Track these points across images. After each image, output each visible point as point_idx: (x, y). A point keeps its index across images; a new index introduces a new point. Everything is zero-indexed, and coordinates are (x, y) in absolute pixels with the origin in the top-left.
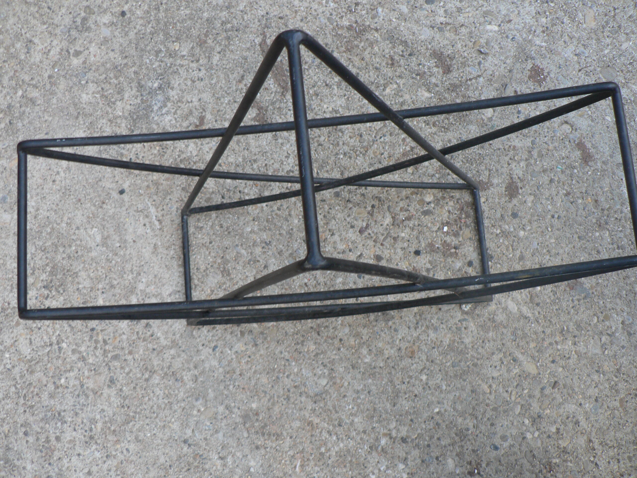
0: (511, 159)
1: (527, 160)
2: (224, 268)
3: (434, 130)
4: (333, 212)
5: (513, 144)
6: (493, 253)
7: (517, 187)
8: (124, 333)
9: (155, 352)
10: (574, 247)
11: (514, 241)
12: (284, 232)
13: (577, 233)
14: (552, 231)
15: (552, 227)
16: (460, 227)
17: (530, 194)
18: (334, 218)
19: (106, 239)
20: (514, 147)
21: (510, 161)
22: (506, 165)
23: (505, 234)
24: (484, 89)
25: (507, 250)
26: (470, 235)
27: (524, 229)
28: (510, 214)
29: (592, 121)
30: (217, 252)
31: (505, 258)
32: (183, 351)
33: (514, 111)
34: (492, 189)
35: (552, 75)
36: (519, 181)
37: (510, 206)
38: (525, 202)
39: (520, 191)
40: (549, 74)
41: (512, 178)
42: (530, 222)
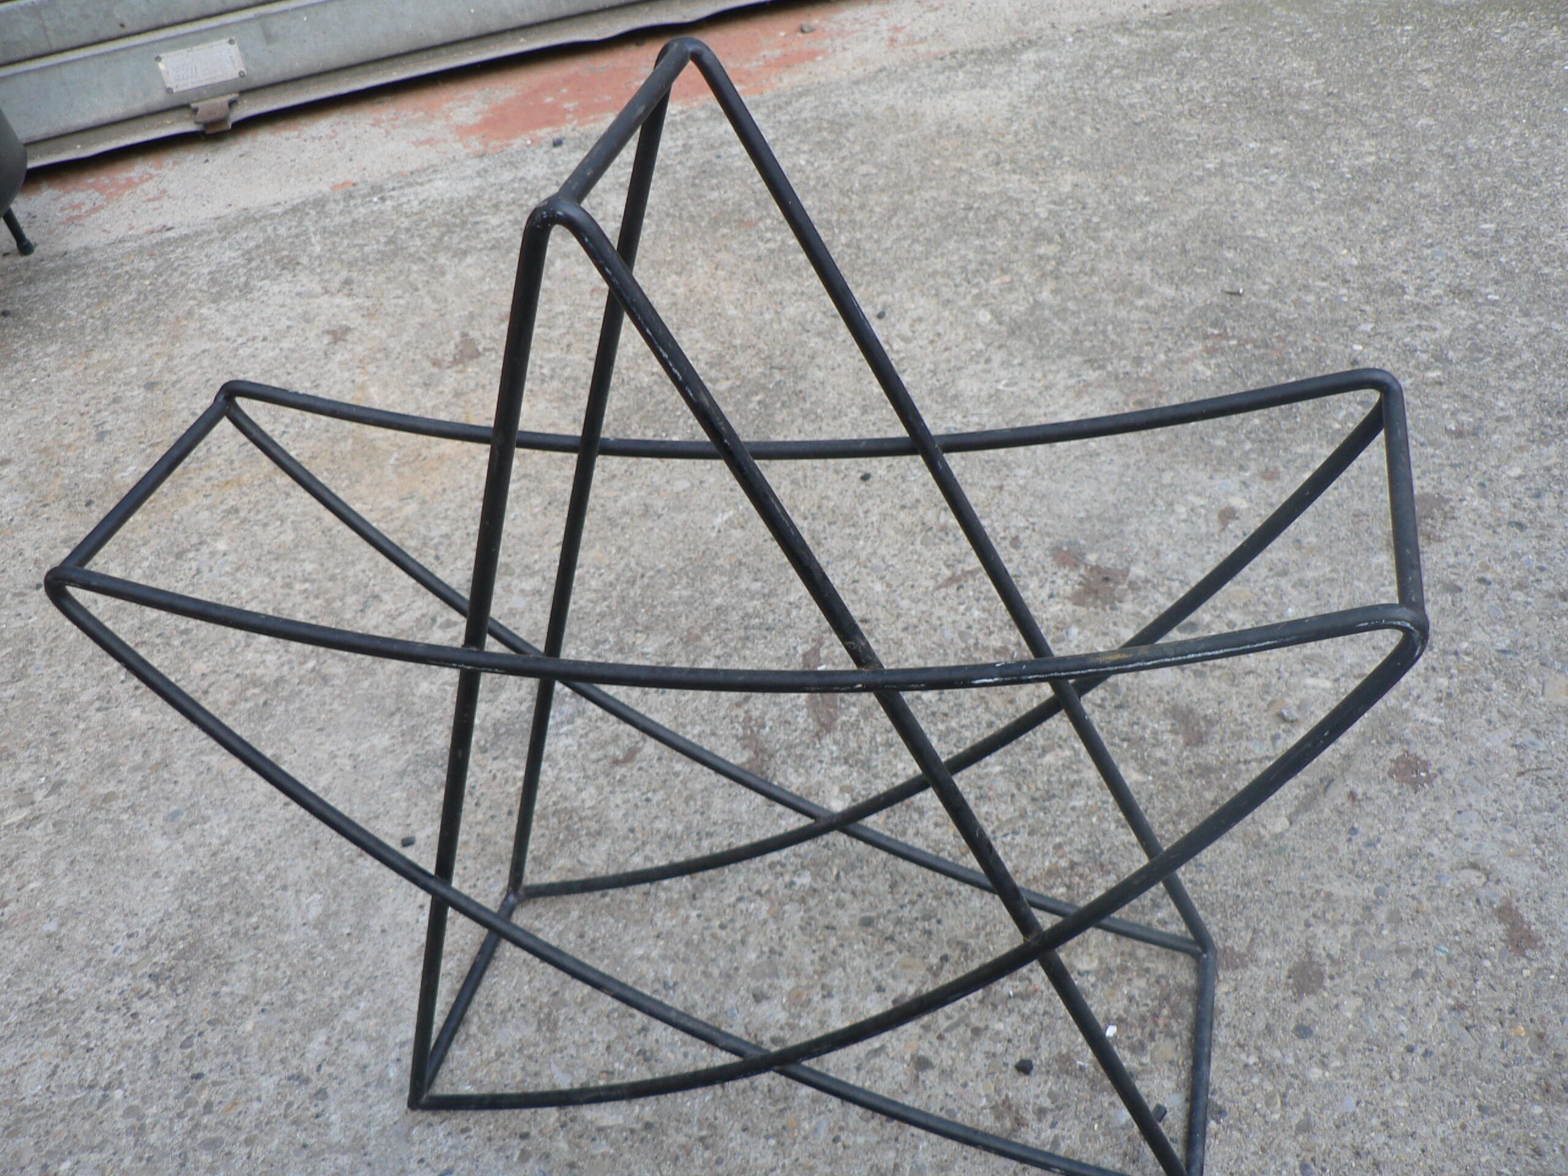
0: (1314, 915)
1: (1356, 923)
2: (549, 1014)
5: (1327, 888)
6: (1227, 1105)
7: (1321, 974)
8: (259, 1099)
9: (306, 1152)
10: (1464, 1127)
11: (1290, 1085)
12: (716, 972)
13: (1475, 1097)
14: (1402, 1080)
15: (1404, 1070)
16: (1152, 1036)
17: (1355, 993)
19: (329, 916)
20: (1329, 895)
21: (1312, 921)
22: (1301, 927)
23: (1269, 1068)
25: (1268, 1104)
26: (1172, 1055)
27: (1324, 1066)
28: (1292, 1026)
29: (1544, 868)
30: (548, 982)
31: (1257, 1120)
32: (369, 1164)
33: (1341, 828)
34: (1254, 969)
35: (1449, 775)
36: (1328, 962)
37: (1295, 1010)
38: (1337, 1006)
39: (1328, 983)
40: (1440, 771)
41: (1309, 954)
42: (1343, 1051)
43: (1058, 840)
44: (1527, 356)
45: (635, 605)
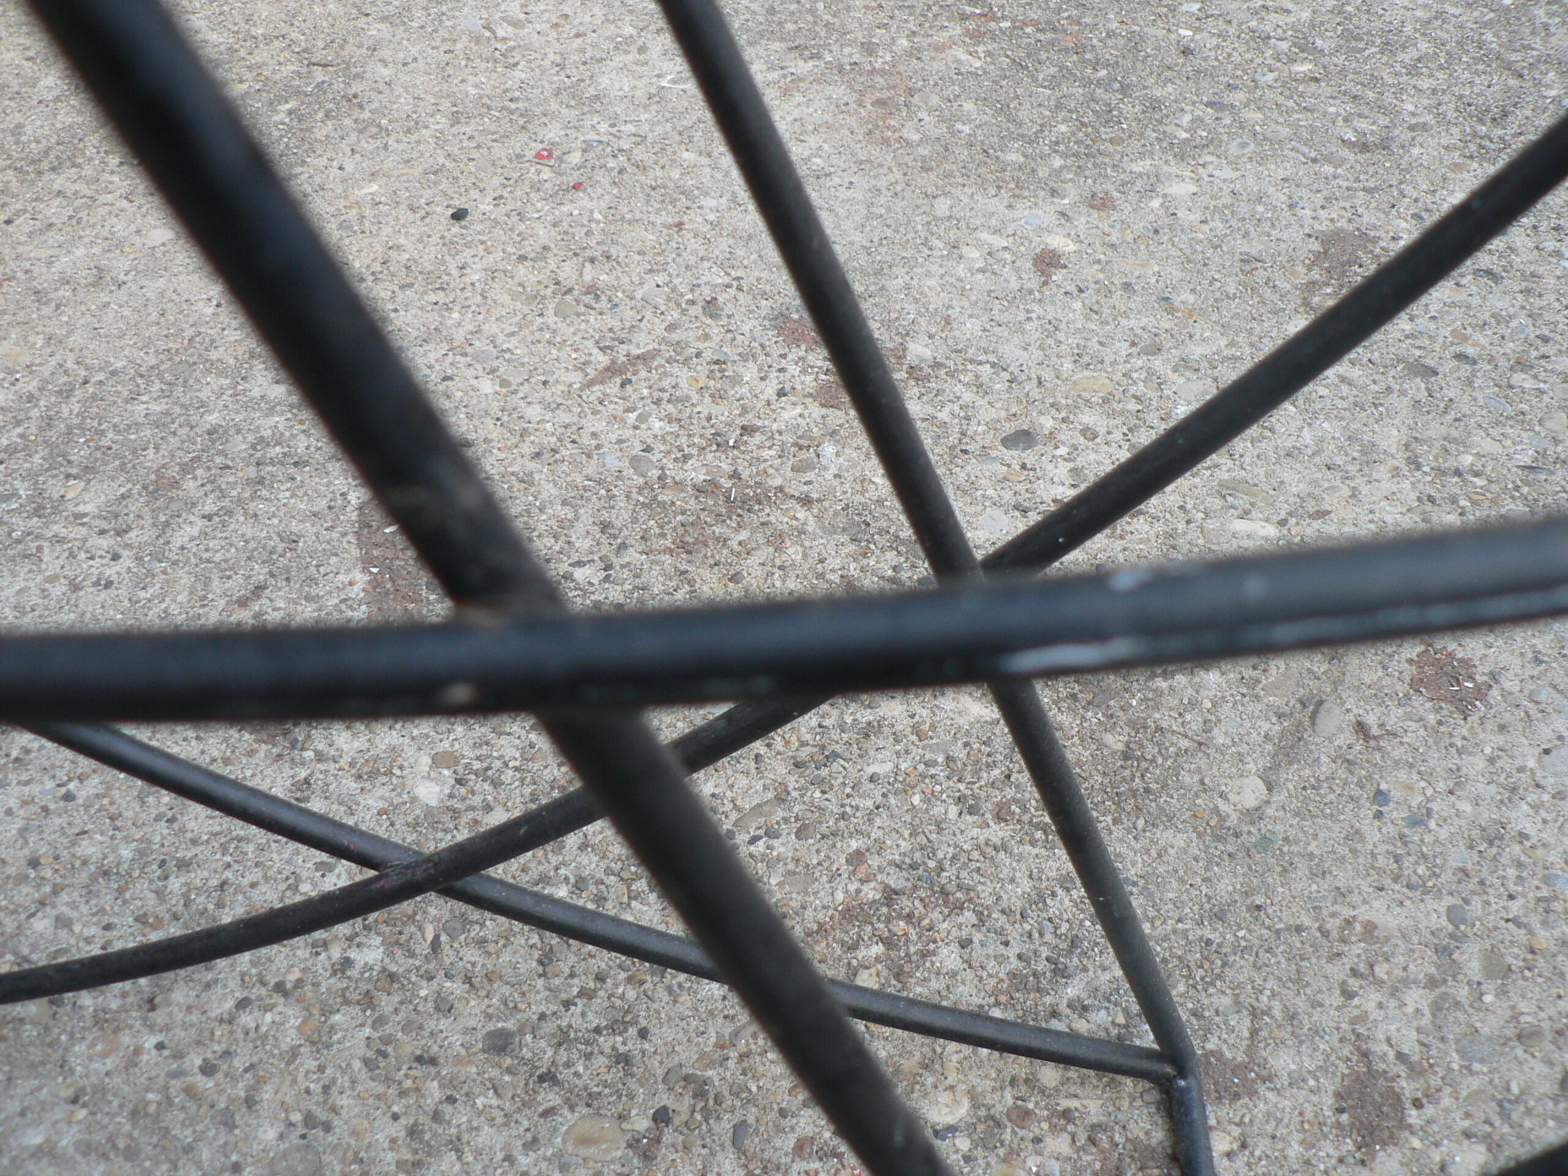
0: (1354, 972)
1: (1432, 983)
3: (997, 832)
4: (459, 1117)
5: (1363, 913)
7: (1397, 1099)
17: (1467, 1135)
18: (456, 1145)
20: (1370, 928)
21: (1354, 984)
22: (1337, 999)
24: (1226, 710)
33: (1357, 792)
35: (1510, 684)
40: (1493, 675)
43: (854, 844)
44: (1424, 46)
45: (69, 431)
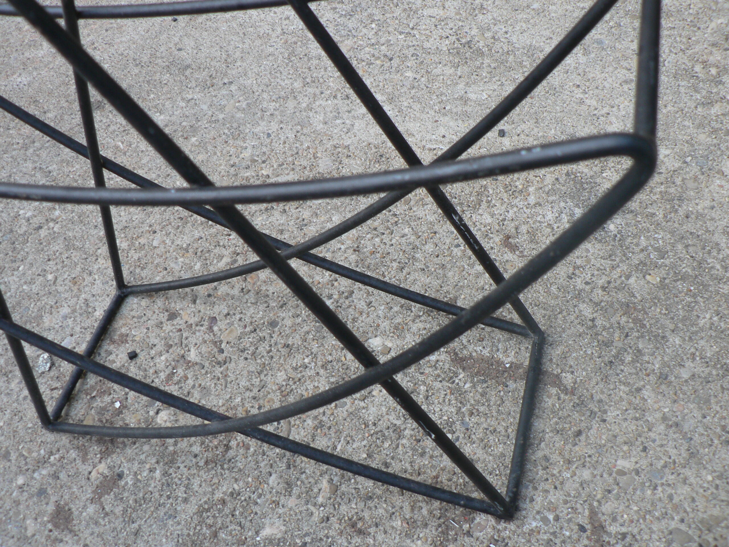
11: (26, 464)
23: (42, 463)
25: (29, 449)
27: (19, 487)
28: (48, 489)
34: (88, 496)
36: (59, 537)
37: (53, 499)
38: (36, 519)
39: (50, 526)
41: (71, 531)
42: (17, 503)
